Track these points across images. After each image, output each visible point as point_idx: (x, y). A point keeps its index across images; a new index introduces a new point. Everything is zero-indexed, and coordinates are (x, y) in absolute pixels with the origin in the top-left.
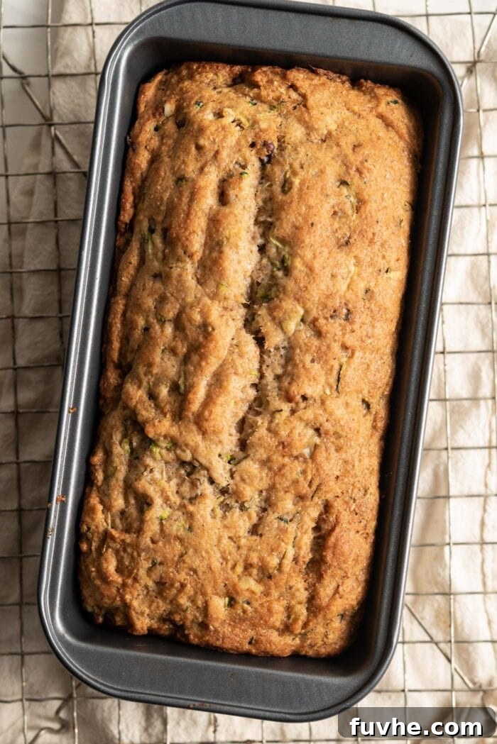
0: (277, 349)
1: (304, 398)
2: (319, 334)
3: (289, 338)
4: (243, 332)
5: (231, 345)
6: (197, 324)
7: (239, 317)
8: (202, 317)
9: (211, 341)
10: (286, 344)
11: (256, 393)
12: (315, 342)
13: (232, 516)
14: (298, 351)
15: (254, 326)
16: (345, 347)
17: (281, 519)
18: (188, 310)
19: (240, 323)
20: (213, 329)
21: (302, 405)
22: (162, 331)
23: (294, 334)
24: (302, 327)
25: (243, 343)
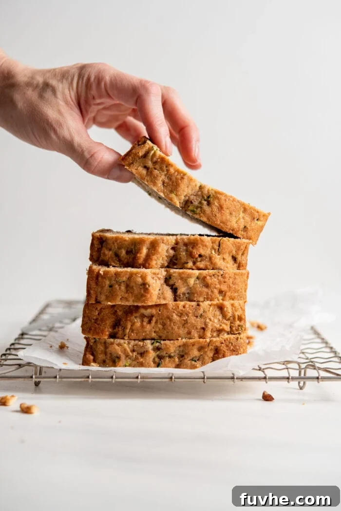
0: (184, 294)
1: (200, 256)
2: (207, 286)
3: (191, 288)
4: (165, 286)
5: (159, 294)
6: (140, 283)
7: (162, 277)
8: (142, 279)
9: (148, 293)
10: (188, 291)
11: (174, 252)
12: (205, 290)
13: (165, 361)
14: (196, 295)
15: (171, 282)
16: (221, 292)
17: (192, 360)
18: (134, 276)
19: (162, 281)
20: (149, 286)
21: (199, 259)
22: (120, 288)
23: (193, 286)
24: (198, 282)
25: (165, 292)
